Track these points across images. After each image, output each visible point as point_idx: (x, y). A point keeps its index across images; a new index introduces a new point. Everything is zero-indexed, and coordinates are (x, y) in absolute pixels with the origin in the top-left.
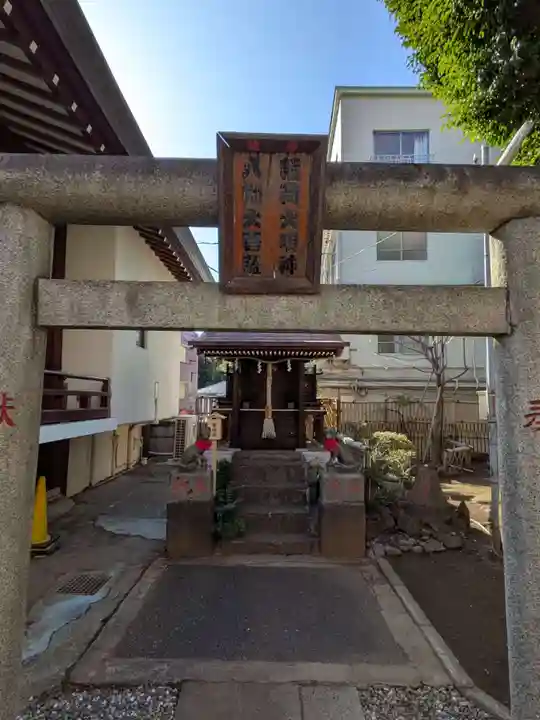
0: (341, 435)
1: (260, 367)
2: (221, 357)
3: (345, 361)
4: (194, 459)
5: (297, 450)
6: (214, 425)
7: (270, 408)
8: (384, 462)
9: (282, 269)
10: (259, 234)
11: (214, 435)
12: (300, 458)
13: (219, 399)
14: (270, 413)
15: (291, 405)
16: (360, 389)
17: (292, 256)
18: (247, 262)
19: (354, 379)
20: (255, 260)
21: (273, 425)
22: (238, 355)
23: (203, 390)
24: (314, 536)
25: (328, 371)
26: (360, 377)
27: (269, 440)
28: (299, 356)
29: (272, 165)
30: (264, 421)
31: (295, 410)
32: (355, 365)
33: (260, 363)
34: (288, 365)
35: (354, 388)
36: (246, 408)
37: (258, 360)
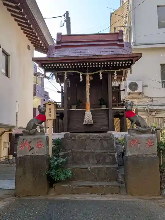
1: (81, 77)
3: (140, 93)
6: (50, 109)
7: (89, 108)
11: (50, 116)
14: (89, 111)
15: (104, 106)
16: (151, 111)
19: (147, 105)
21: (91, 115)
22: (66, 68)
24: (122, 182)
26: (150, 103)
27: (88, 125)
30: (85, 113)
31: (106, 109)
32: (147, 96)
33: (81, 75)
34: (100, 75)
35: (147, 111)
36: (74, 108)
37: (79, 72)
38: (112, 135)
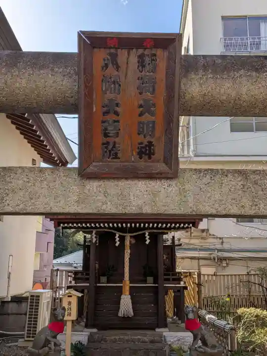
0: (203, 312)
1: (117, 239)
2: (78, 229)
3: (203, 231)
4: (47, 343)
5: (158, 330)
6: (70, 303)
7: (128, 282)
8: (251, 342)
9: (141, 154)
10: (118, 121)
11: (70, 314)
12: (162, 340)
13: (76, 273)
14: (127, 288)
15: (150, 279)
16: (221, 259)
17: (150, 143)
18: (106, 148)
19: (213, 250)
20: (114, 146)
21: (130, 301)
22: (96, 228)
23: (59, 260)
25: (187, 241)
26: (219, 246)
27: (126, 318)
28: (157, 228)
29: (130, 59)
30: (122, 297)
31: (154, 285)
32: (213, 235)
33: (117, 235)
34: (146, 237)
35: (214, 259)
36: (104, 283)
37: (115, 232)
38: (163, 339)
